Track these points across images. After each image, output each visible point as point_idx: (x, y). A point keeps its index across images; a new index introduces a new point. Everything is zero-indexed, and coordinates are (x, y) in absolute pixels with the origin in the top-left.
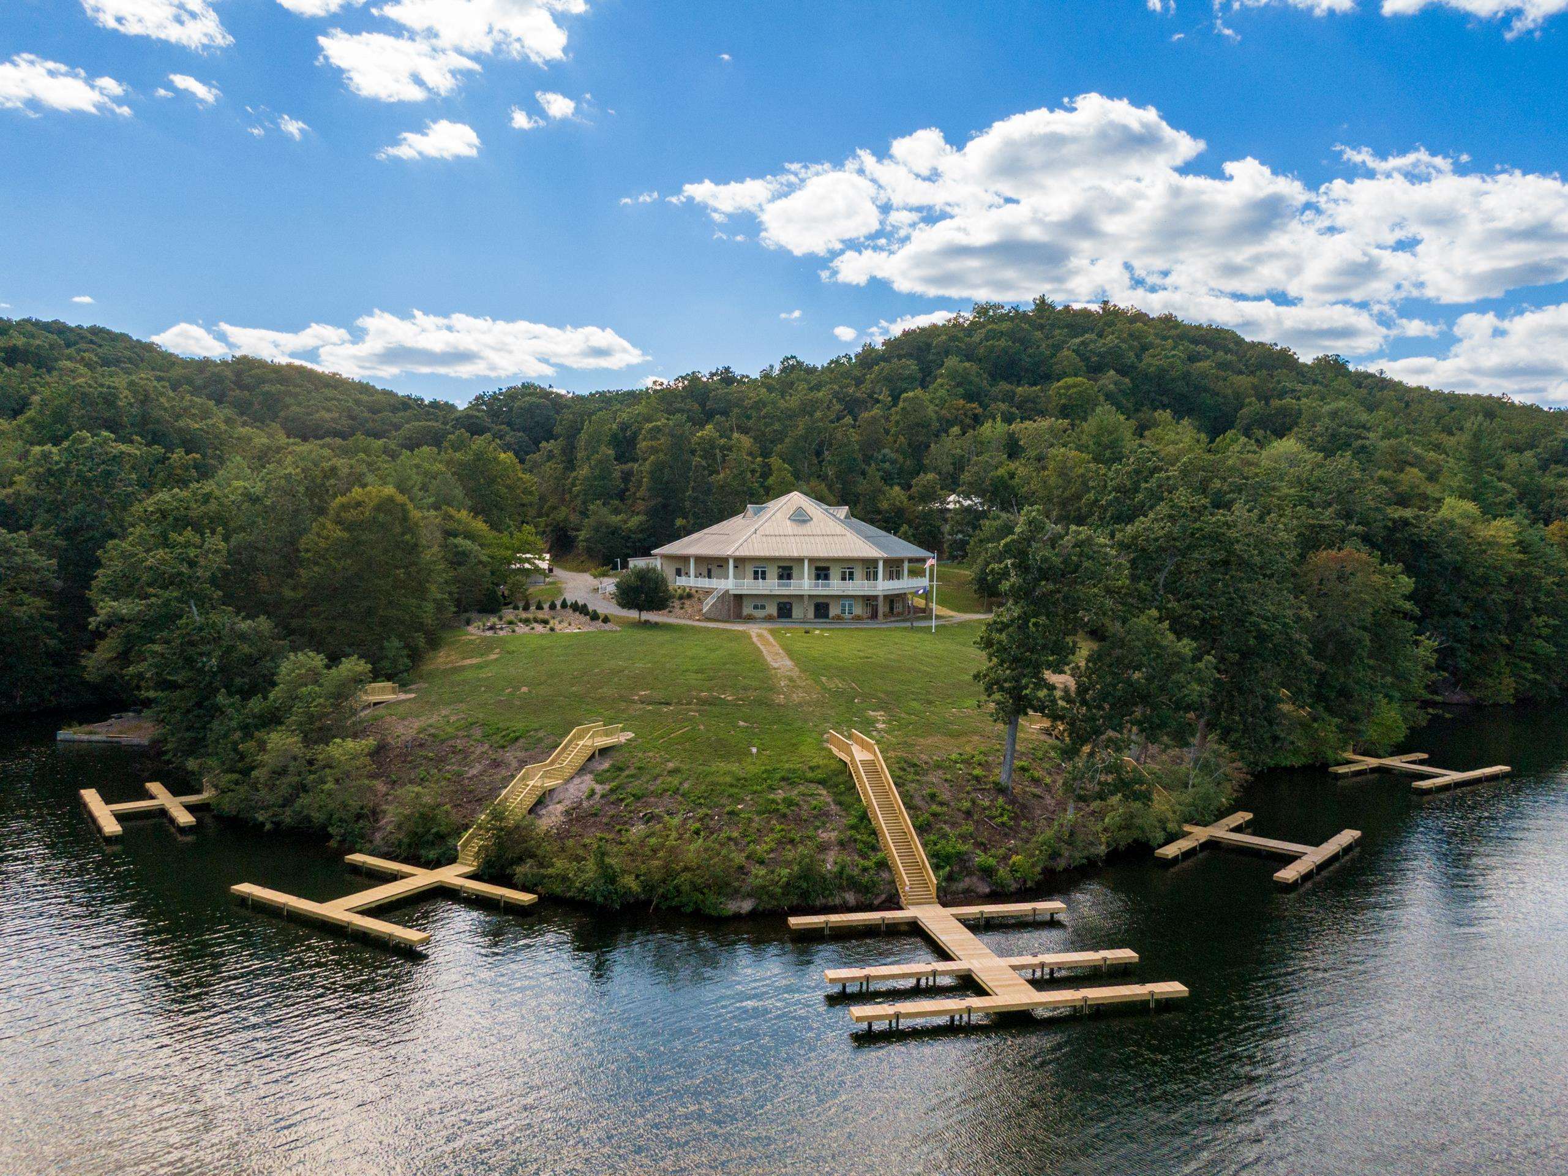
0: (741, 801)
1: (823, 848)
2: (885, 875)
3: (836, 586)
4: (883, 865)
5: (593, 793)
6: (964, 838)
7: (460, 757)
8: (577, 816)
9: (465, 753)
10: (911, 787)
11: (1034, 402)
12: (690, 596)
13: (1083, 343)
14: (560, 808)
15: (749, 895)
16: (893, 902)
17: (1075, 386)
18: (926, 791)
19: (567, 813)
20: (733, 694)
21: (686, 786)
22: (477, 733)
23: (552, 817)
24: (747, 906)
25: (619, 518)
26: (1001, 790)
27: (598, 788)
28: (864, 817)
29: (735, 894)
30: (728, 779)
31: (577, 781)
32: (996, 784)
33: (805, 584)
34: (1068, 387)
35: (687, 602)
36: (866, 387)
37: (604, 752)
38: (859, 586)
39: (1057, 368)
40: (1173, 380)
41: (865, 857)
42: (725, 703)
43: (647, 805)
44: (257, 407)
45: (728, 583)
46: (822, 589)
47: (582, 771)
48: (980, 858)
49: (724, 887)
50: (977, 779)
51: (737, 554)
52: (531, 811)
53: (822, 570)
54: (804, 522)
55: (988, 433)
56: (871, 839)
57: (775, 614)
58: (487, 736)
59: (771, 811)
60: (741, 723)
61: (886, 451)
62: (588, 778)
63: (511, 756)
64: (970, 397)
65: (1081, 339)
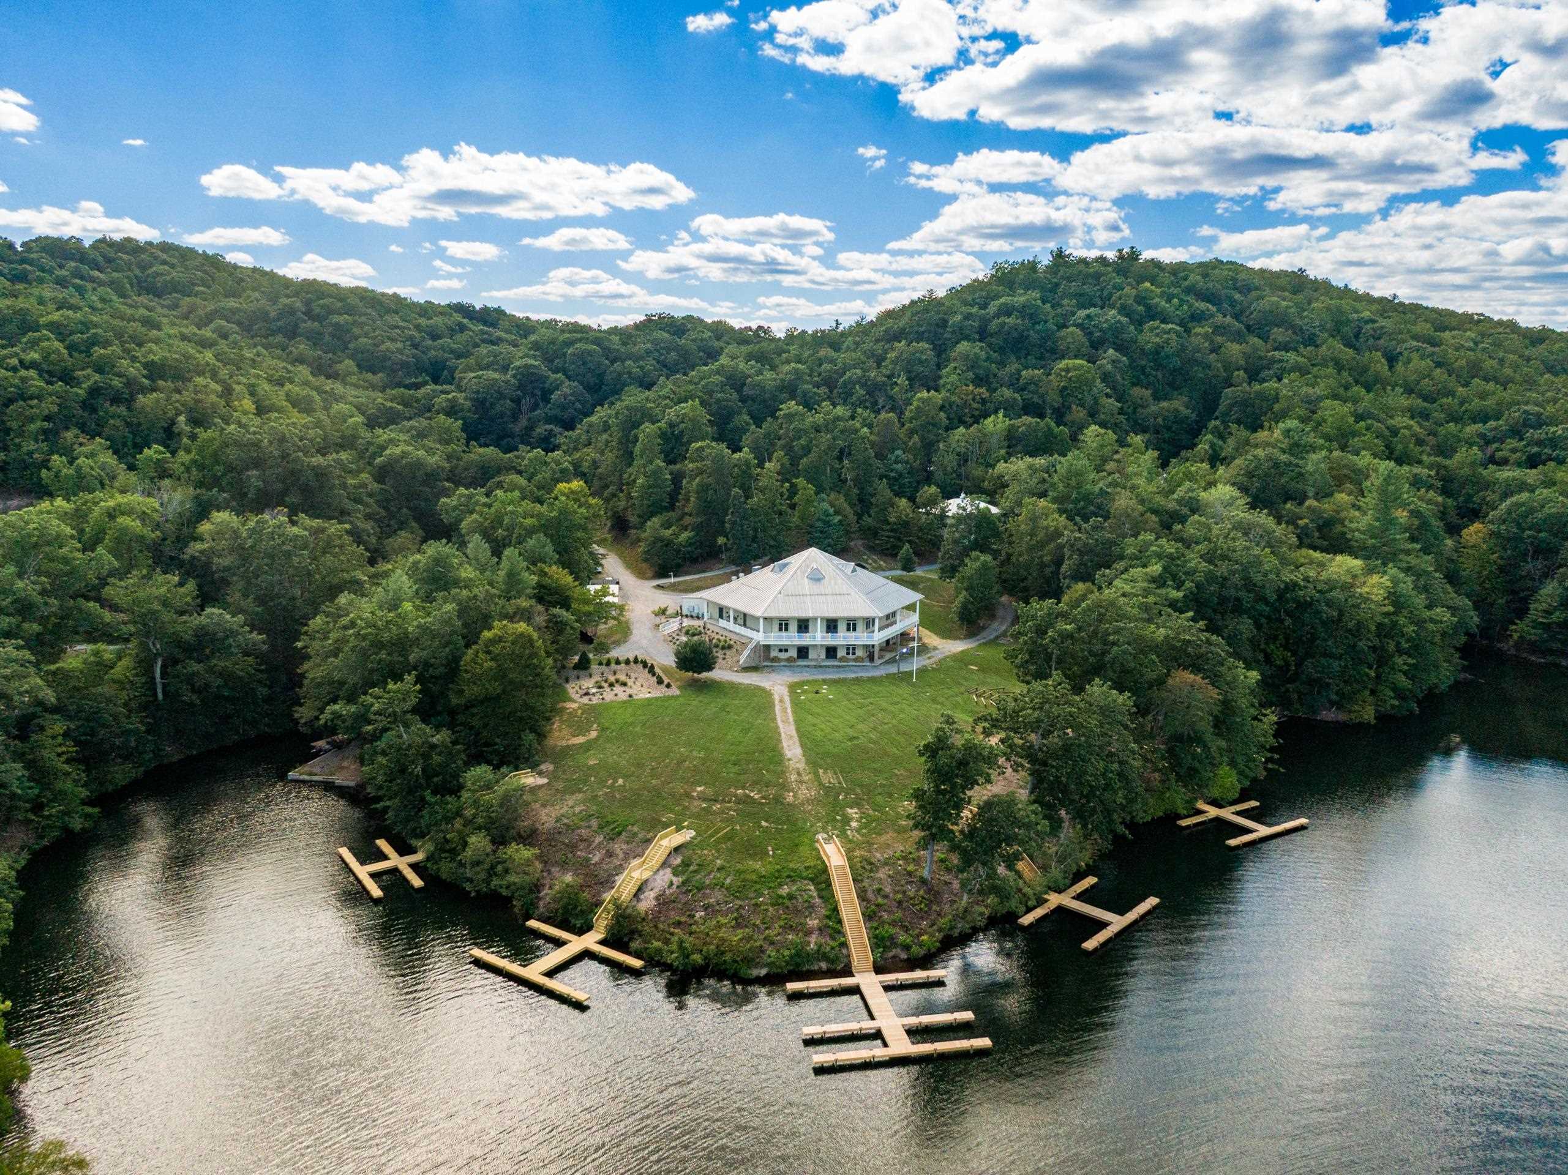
0: (762, 895)
1: (809, 933)
2: (844, 951)
3: (842, 638)
4: (844, 945)
5: (671, 884)
6: (893, 923)
7: (585, 844)
8: (663, 902)
9: (587, 841)
10: (866, 883)
11: (1037, 385)
12: (730, 647)
13: (1088, 316)
14: (652, 894)
15: (765, 965)
16: (848, 972)
17: (1076, 368)
18: (876, 886)
19: (657, 898)
20: (759, 792)
21: (728, 881)
22: (594, 823)
23: (647, 902)
24: (763, 972)
25: (670, 531)
26: (923, 881)
27: (675, 880)
28: (836, 910)
29: (758, 965)
30: (754, 877)
31: (661, 872)
32: (922, 878)
33: (818, 637)
34: (1068, 370)
35: (728, 652)
36: (887, 368)
37: (677, 850)
38: (860, 638)
39: (1062, 346)
40: (1168, 357)
41: (833, 938)
42: (753, 801)
43: (705, 896)
44: (327, 338)
45: (760, 637)
46: (830, 640)
47: (664, 864)
48: (902, 937)
49: (749, 962)
50: (910, 874)
51: (766, 615)
52: (636, 895)
53: (832, 625)
54: (819, 580)
55: (991, 427)
56: (838, 926)
57: (795, 656)
58: (601, 827)
59: (778, 901)
60: (764, 823)
61: (899, 452)
62: (668, 870)
63: (619, 847)
64: (978, 381)
65: (1087, 312)
